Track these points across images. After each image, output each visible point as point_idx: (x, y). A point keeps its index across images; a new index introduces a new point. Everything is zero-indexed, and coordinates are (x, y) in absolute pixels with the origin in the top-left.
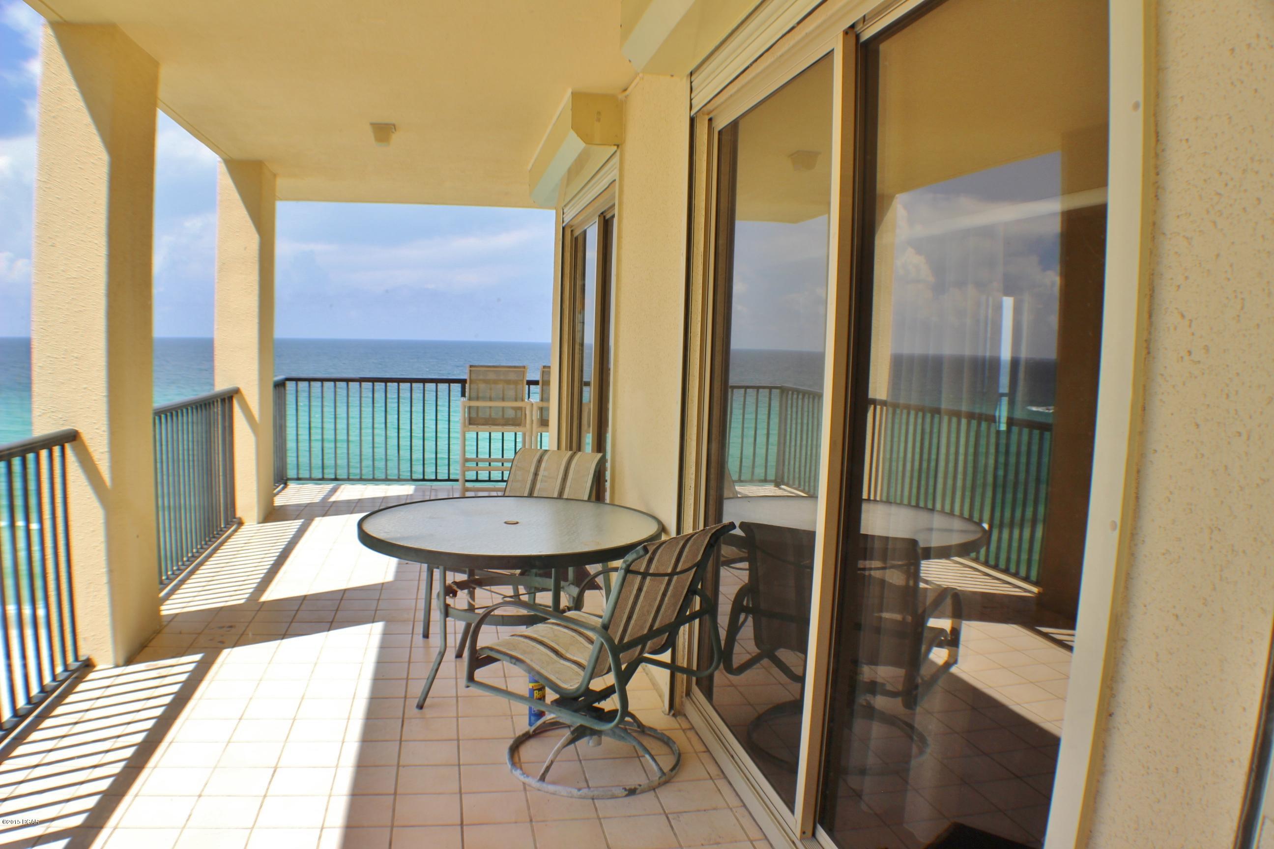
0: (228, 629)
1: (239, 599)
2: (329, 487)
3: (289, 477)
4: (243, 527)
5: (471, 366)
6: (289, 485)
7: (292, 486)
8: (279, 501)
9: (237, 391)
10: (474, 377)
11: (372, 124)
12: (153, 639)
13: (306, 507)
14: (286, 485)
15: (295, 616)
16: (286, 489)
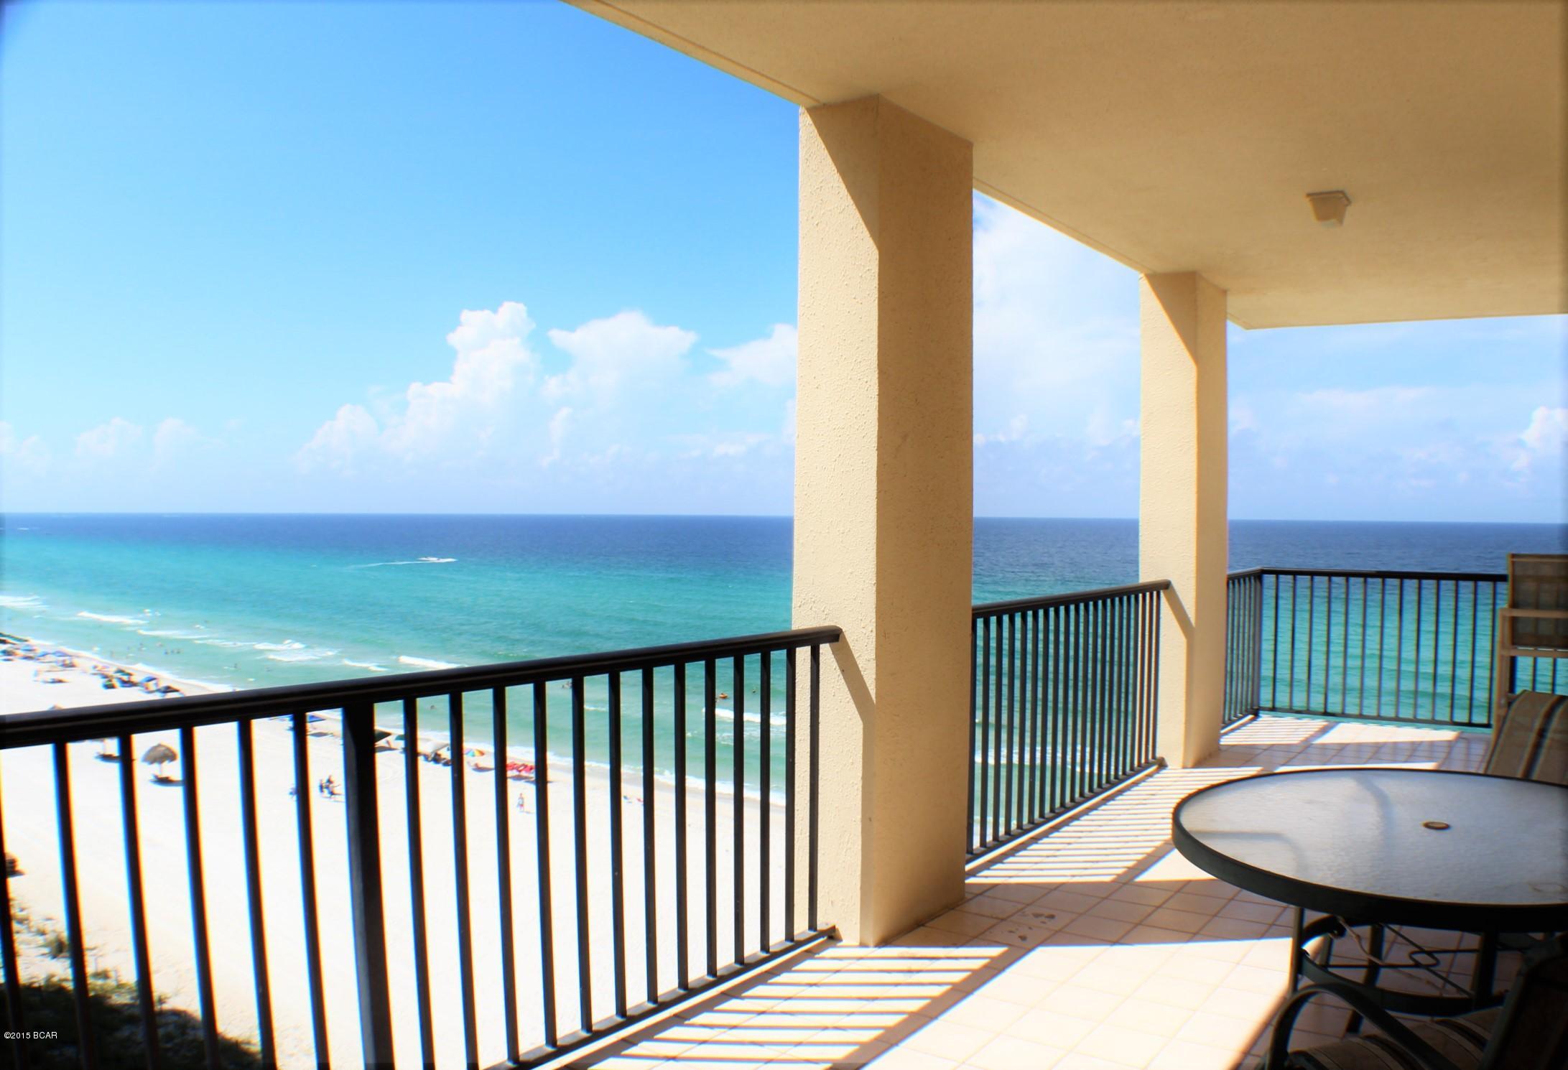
0: (1046, 920)
1: (1105, 874)
2: (1320, 723)
3: (1261, 705)
4: (1164, 771)
5: (1514, 556)
6: (1260, 717)
7: (1265, 718)
8: (1230, 739)
9: (1166, 586)
10: (1519, 572)
11: (1309, 195)
12: (939, 916)
13: (1265, 750)
14: (1256, 714)
15: (1150, 915)
16: (1255, 722)
